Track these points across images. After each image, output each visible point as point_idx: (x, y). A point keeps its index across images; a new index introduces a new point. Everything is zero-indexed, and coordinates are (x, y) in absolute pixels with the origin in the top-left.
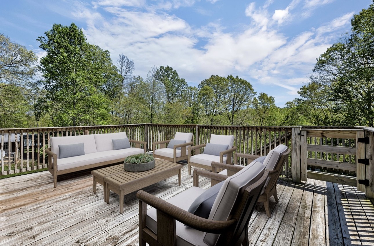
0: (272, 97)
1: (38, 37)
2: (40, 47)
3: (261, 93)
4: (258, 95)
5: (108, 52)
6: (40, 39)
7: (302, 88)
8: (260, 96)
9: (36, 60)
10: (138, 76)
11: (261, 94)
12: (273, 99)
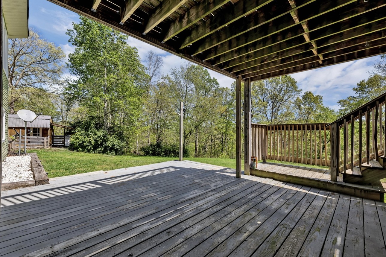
0: (320, 97)
1: (67, 30)
2: (69, 41)
3: (306, 91)
4: (303, 93)
5: (136, 49)
6: (69, 32)
7: (359, 83)
8: (305, 95)
9: (64, 56)
10: (166, 75)
11: (306, 93)
12: (321, 98)
